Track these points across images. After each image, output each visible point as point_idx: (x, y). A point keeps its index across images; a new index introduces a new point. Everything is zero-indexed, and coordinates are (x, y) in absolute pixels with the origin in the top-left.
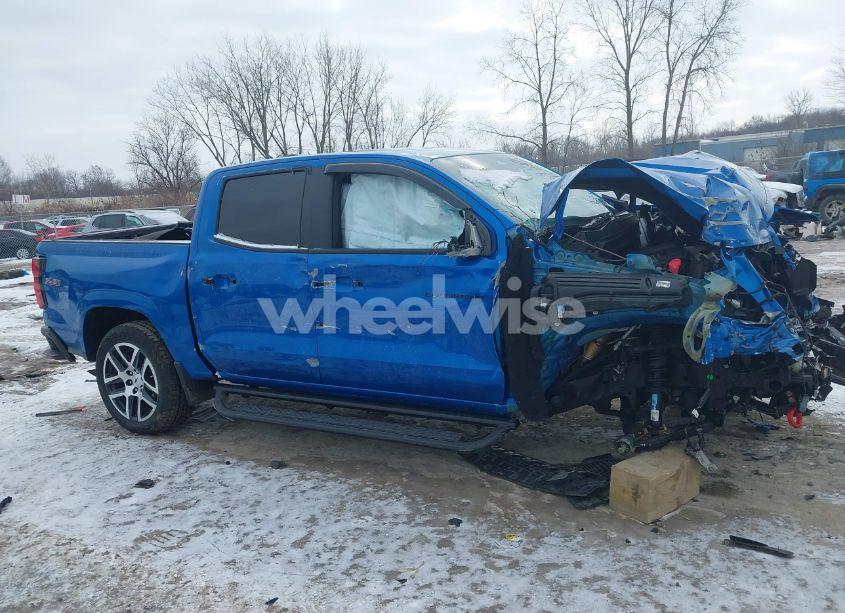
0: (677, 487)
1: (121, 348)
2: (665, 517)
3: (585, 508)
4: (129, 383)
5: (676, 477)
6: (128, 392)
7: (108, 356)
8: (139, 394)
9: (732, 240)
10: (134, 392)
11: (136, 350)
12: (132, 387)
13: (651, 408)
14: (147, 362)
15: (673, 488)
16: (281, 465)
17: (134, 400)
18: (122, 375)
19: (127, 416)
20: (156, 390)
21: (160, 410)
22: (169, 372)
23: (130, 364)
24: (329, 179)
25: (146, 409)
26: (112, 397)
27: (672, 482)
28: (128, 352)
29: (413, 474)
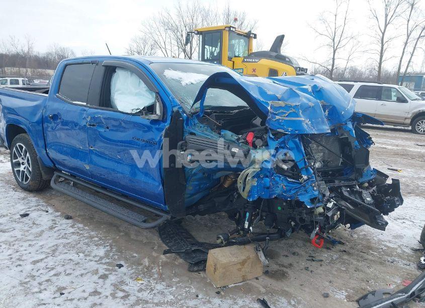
0: (243, 270)
1: (19, 145)
2: (230, 286)
3: (193, 271)
4: (23, 164)
5: (243, 263)
6: (22, 168)
7: (14, 149)
8: (25, 170)
9: (290, 129)
10: (24, 169)
11: (24, 147)
12: (24, 166)
13: (245, 221)
14: (28, 155)
15: (239, 270)
16: (68, 218)
17: (23, 172)
18: (20, 160)
19: (20, 180)
20: (30, 169)
21: (32, 180)
22: (35, 161)
23: (22, 154)
24: (104, 68)
25: (27, 178)
26: (15, 169)
27: (239, 266)
28: (21, 147)
29: (127, 234)
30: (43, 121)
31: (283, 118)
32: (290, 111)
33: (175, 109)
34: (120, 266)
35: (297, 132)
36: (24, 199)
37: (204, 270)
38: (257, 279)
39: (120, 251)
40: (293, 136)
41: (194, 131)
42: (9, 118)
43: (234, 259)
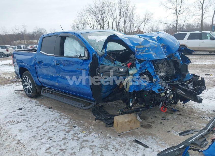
0: (130, 125)
1: (25, 77)
2: (125, 132)
3: (108, 127)
5: (130, 121)
6: (28, 87)
7: (24, 79)
8: (29, 88)
10: (29, 87)
11: (28, 78)
12: (28, 86)
13: (130, 103)
14: (30, 81)
15: (129, 125)
16: (50, 108)
18: (26, 83)
19: (27, 93)
20: (31, 87)
21: (33, 92)
22: (33, 84)
23: (27, 81)
25: (30, 92)
26: (25, 88)
27: (128, 123)
28: (27, 78)
29: (77, 113)
30: (35, 64)
31: (142, 53)
32: (146, 50)
33: (94, 54)
34: (75, 127)
35: (150, 59)
36: (30, 101)
37: (113, 126)
38: (137, 129)
39: (74, 120)
40: (148, 61)
41: (103, 63)
42: (20, 65)
43: (126, 120)
